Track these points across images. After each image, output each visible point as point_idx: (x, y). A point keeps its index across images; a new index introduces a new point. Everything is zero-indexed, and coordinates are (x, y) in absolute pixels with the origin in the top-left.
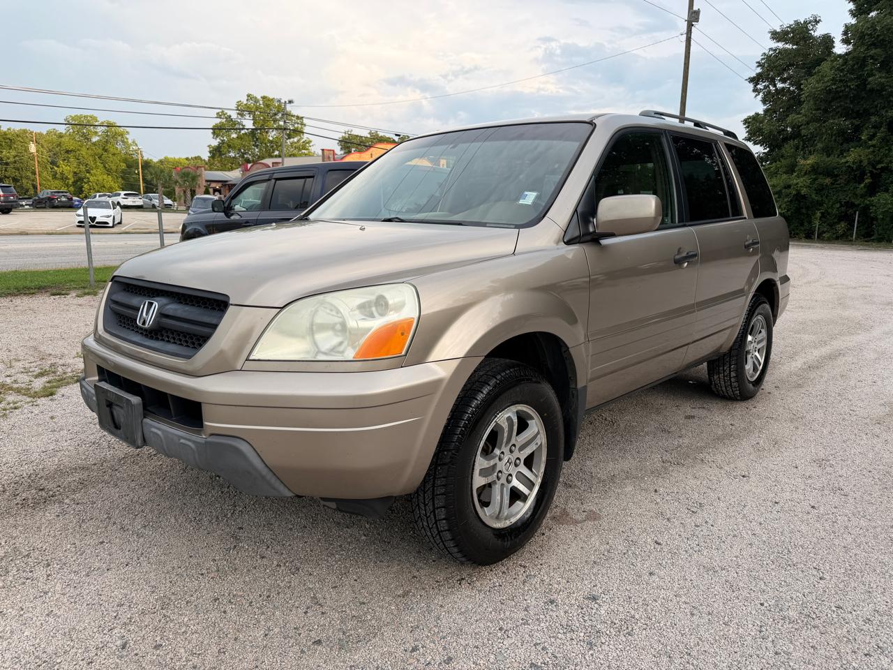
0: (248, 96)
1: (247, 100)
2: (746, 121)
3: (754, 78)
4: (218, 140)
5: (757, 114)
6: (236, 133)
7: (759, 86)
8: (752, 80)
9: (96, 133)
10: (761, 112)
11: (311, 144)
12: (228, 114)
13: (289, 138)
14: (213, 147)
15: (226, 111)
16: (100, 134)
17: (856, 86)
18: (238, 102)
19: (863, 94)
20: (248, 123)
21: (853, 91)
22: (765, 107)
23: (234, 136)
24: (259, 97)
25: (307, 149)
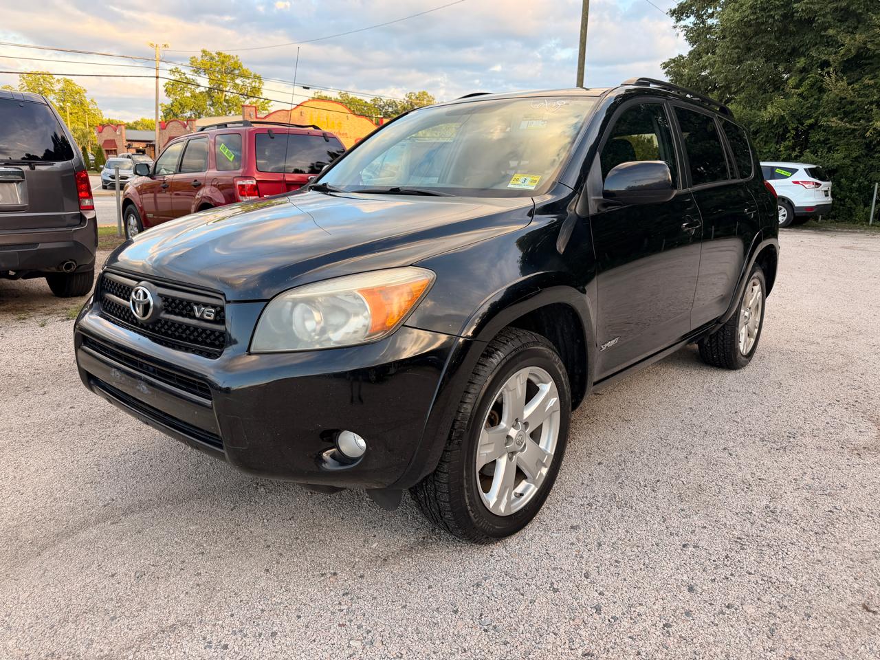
0: (204, 51)
1: (202, 56)
2: (665, 65)
3: (675, 11)
4: (171, 99)
5: (681, 56)
6: (191, 92)
7: (682, 23)
8: (673, 13)
9: (53, 91)
10: (685, 54)
11: (270, 105)
12: (183, 71)
13: (248, 98)
14: (165, 106)
15: (180, 68)
16: (57, 91)
17: (781, 16)
18: (192, 58)
19: (792, 28)
20: (204, 82)
21: (778, 23)
22: (692, 49)
23: (189, 94)
24: (214, 54)
25: (267, 110)
